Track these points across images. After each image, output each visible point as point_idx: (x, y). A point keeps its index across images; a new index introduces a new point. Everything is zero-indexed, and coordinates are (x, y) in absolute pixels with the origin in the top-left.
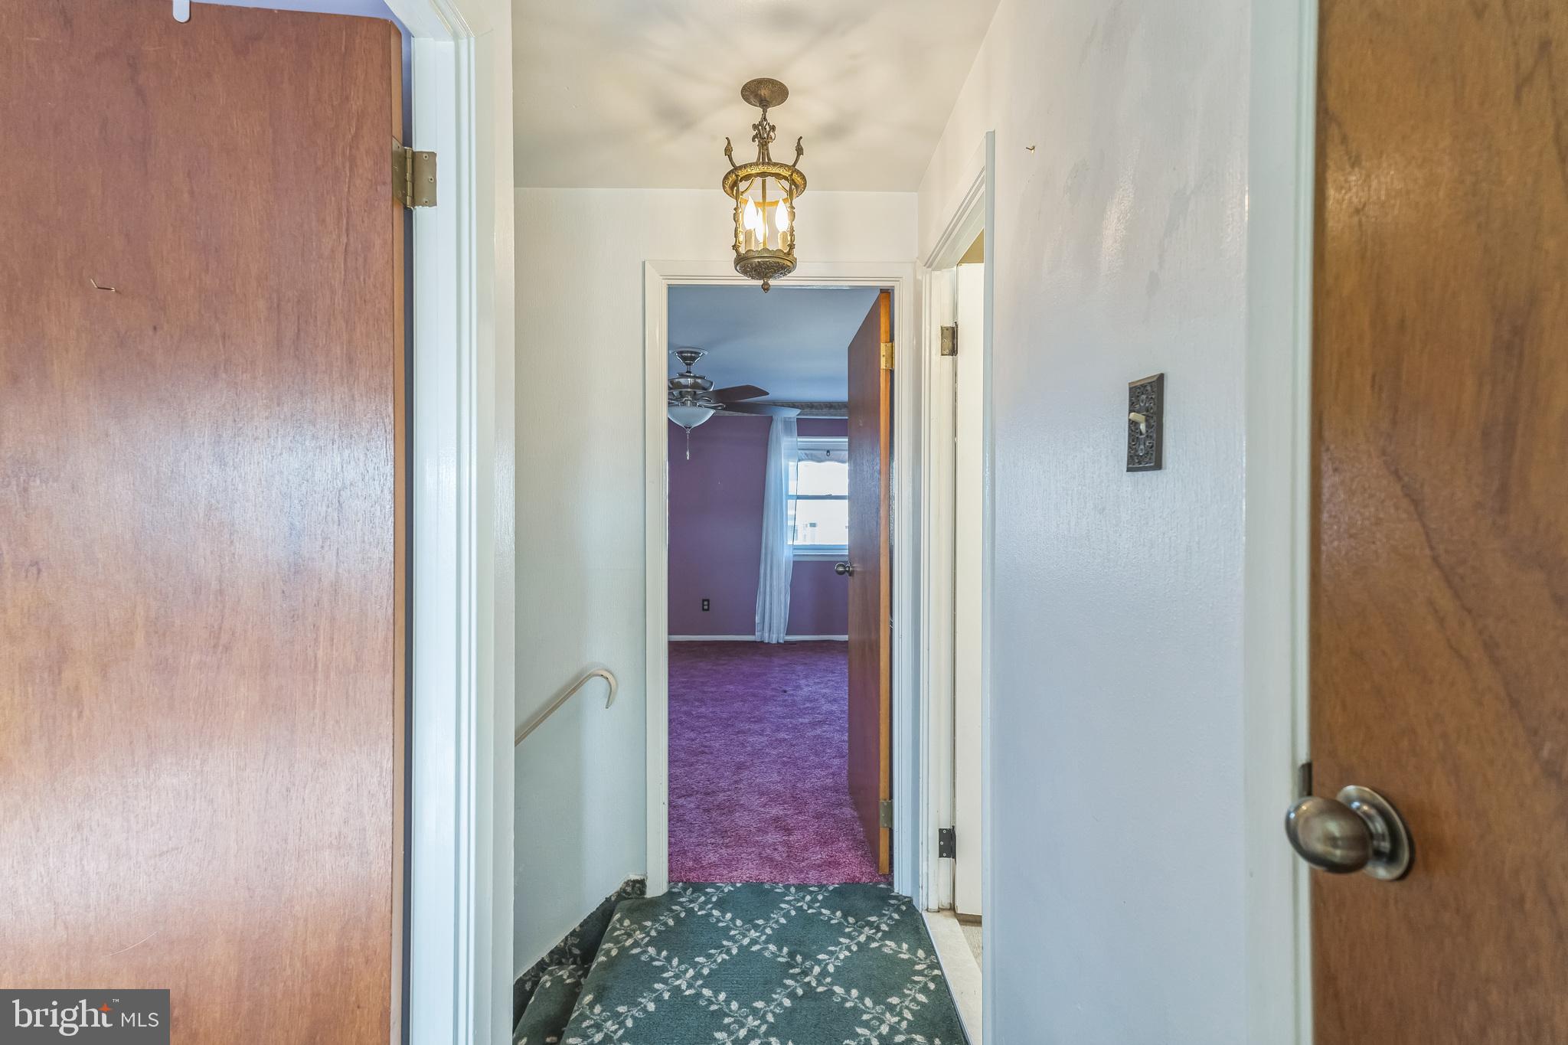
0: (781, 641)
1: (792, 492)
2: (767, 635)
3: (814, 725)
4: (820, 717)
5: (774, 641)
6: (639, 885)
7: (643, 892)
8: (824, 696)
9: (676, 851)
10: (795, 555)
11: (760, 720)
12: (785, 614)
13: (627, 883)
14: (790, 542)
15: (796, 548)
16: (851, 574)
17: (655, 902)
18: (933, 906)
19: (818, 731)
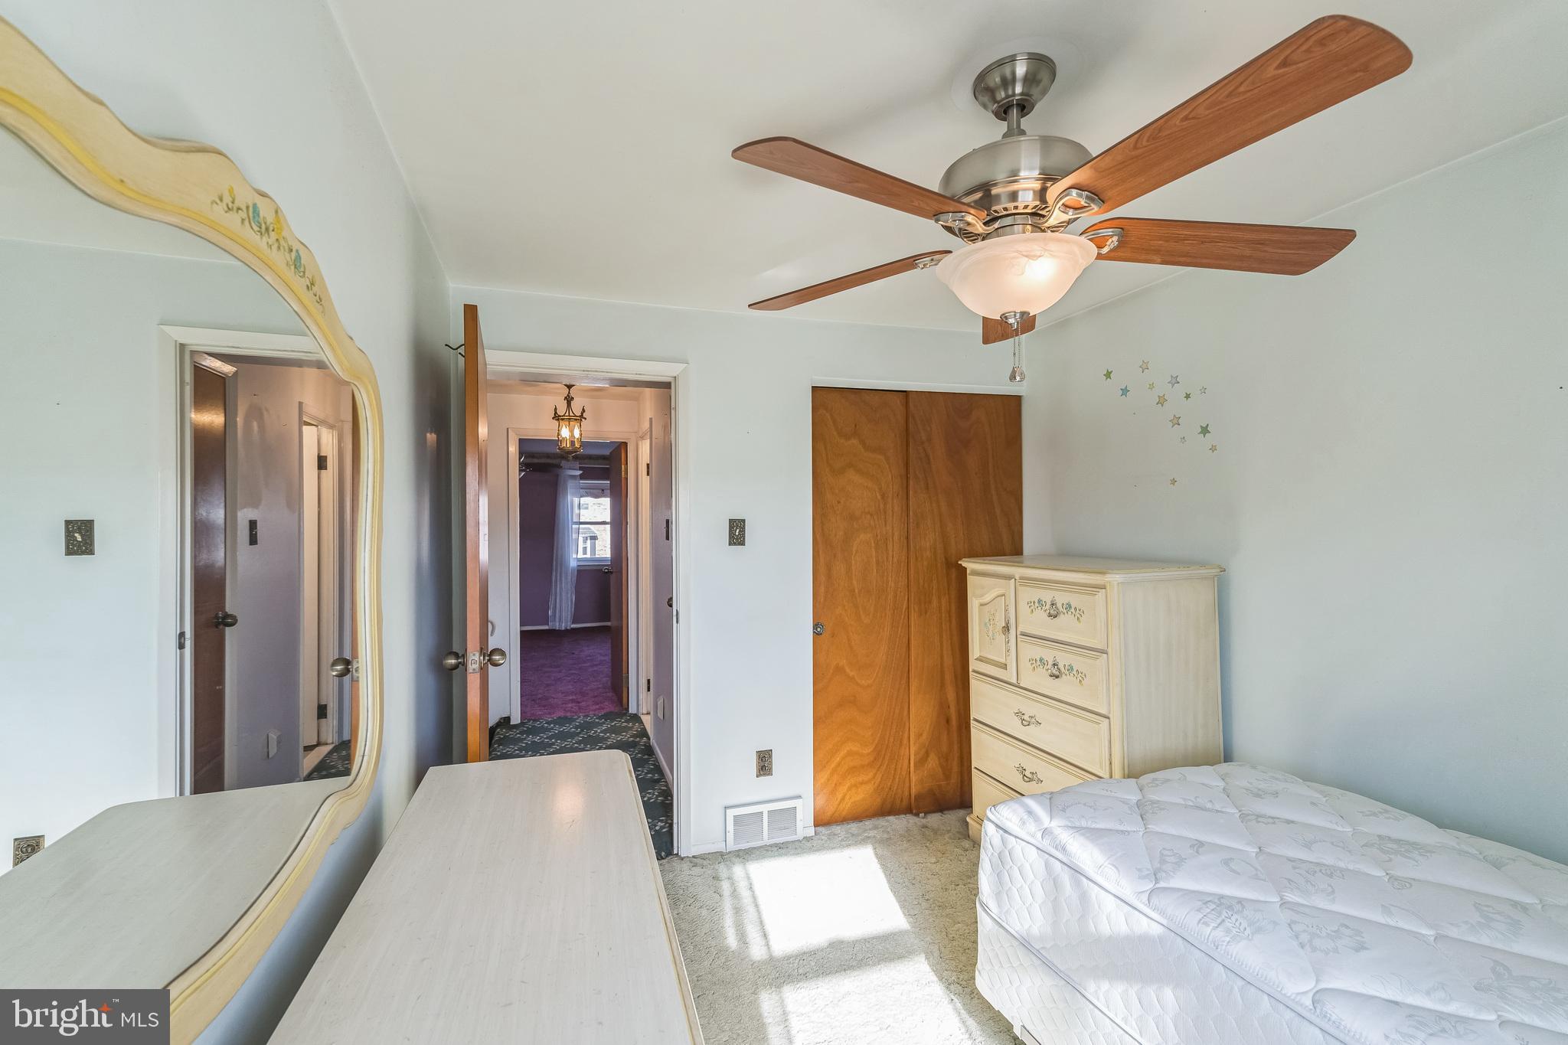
0: (568, 628)
1: (575, 519)
2: (557, 624)
3: (592, 666)
4: (597, 663)
5: (563, 629)
6: (507, 719)
7: (510, 722)
8: (599, 653)
9: (523, 713)
10: (578, 566)
11: (558, 666)
12: (571, 608)
13: (501, 719)
14: (574, 556)
15: (579, 560)
16: (612, 573)
17: (515, 726)
18: (645, 712)
19: (595, 669)
